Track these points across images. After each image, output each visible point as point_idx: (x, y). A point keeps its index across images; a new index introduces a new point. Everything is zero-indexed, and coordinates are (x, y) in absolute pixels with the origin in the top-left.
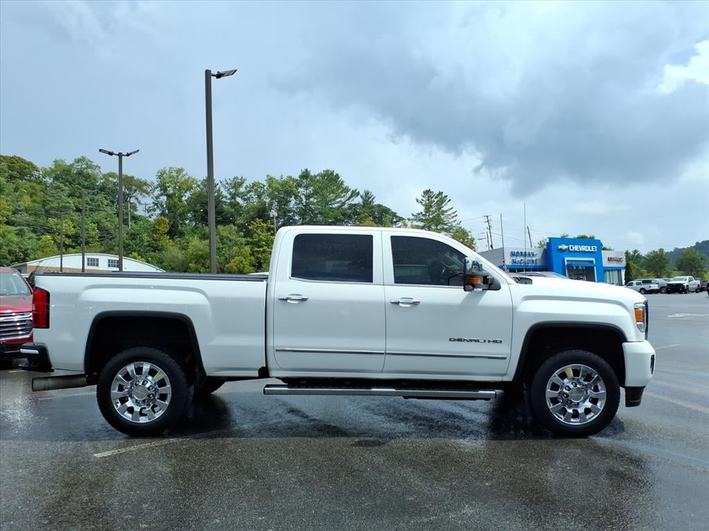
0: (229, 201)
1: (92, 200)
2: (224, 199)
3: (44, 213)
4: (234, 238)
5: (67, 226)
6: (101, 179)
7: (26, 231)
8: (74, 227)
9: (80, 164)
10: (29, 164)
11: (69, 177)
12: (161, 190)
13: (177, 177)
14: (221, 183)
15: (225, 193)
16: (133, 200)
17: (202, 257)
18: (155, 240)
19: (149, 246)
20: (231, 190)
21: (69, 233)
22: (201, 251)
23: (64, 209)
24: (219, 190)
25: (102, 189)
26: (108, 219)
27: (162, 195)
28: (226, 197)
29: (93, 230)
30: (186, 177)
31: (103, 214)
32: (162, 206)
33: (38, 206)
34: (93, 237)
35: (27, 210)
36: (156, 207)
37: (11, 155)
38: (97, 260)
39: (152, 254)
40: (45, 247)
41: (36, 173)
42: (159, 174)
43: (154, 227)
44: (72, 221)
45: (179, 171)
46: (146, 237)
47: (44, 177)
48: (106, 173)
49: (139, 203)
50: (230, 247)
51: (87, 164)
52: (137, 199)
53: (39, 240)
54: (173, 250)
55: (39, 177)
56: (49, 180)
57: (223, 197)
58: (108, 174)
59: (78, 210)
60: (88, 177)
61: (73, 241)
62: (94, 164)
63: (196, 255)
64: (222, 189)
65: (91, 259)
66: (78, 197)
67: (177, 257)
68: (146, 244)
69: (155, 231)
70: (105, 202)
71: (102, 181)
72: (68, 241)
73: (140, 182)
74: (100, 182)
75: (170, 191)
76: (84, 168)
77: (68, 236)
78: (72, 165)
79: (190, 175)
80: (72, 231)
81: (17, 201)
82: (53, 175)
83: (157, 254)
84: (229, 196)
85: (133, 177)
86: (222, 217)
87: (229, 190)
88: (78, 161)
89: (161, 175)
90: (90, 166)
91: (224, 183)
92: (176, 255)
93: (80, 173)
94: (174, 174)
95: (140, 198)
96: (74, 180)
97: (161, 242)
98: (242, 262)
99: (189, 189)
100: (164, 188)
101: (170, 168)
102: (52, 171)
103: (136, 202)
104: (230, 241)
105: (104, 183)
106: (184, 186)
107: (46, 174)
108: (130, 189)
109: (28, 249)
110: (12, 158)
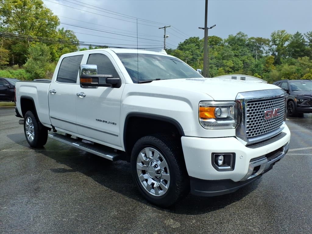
0: (308, 44)
1: (242, 51)
2: (306, 43)
3: (222, 58)
4: (307, 63)
5: (230, 63)
6: (247, 41)
7: (213, 66)
8: (233, 63)
9: (239, 35)
10: (219, 38)
11: (234, 42)
12: (273, 42)
13: (282, 35)
14: (305, 34)
15: (306, 40)
16: (261, 49)
17: (288, 74)
18: (267, 67)
19: (264, 70)
20: (310, 38)
21: (231, 66)
22: (288, 71)
23: (230, 56)
24: (303, 38)
25: (248, 45)
26: (249, 59)
27: (273, 45)
28: (307, 42)
29: (241, 64)
30: (286, 34)
31: (246, 57)
32: (273, 50)
33: (220, 56)
34: (240, 67)
35: (216, 57)
36: (270, 51)
37: (212, 36)
38: (236, 77)
39: (265, 74)
40: (220, 73)
41: (222, 42)
42: (272, 35)
43: (267, 61)
44: (233, 61)
45: (283, 32)
46: (262, 66)
47: (224, 43)
48: (250, 38)
49: (264, 49)
50: (305, 69)
51: (242, 35)
52: (263, 48)
53: (218, 69)
54: (274, 71)
55: (223, 43)
56: (227, 44)
57: (305, 42)
58: (251, 38)
59: (235, 56)
60: (242, 40)
61: (232, 70)
62: (244, 34)
63: (285, 74)
64: (305, 38)
65: (233, 77)
66: (237, 50)
67: (276, 75)
68: (262, 69)
69: (267, 63)
70: (248, 51)
71: (248, 42)
72: (230, 70)
73: (265, 40)
74: (247, 42)
75: (277, 42)
76: (241, 37)
77: (231, 68)
78: (236, 36)
79: (288, 33)
80: (232, 65)
81: (212, 54)
82: (228, 42)
83: (267, 74)
84: (309, 41)
85: (262, 38)
86: (304, 53)
87: (309, 38)
88: (238, 34)
89: (273, 35)
90: (243, 36)
91: (307, 34)
92: (275, 74)
93: (239, 39)
94: (280, 34)
95: (265, 48)
96: (236, 43)
97: (270, 68)
98: (310, 76)
99: (287, 40)
100: (274, 41)
101: (278, 31)
102: (228, 40)
103: (263, 50)
104: (305, 65)
105: (249, 42)
106: (285, 39)
107: (226, 41)
108: (260, 44)
109: (213, 74)
110: (213, 37)
